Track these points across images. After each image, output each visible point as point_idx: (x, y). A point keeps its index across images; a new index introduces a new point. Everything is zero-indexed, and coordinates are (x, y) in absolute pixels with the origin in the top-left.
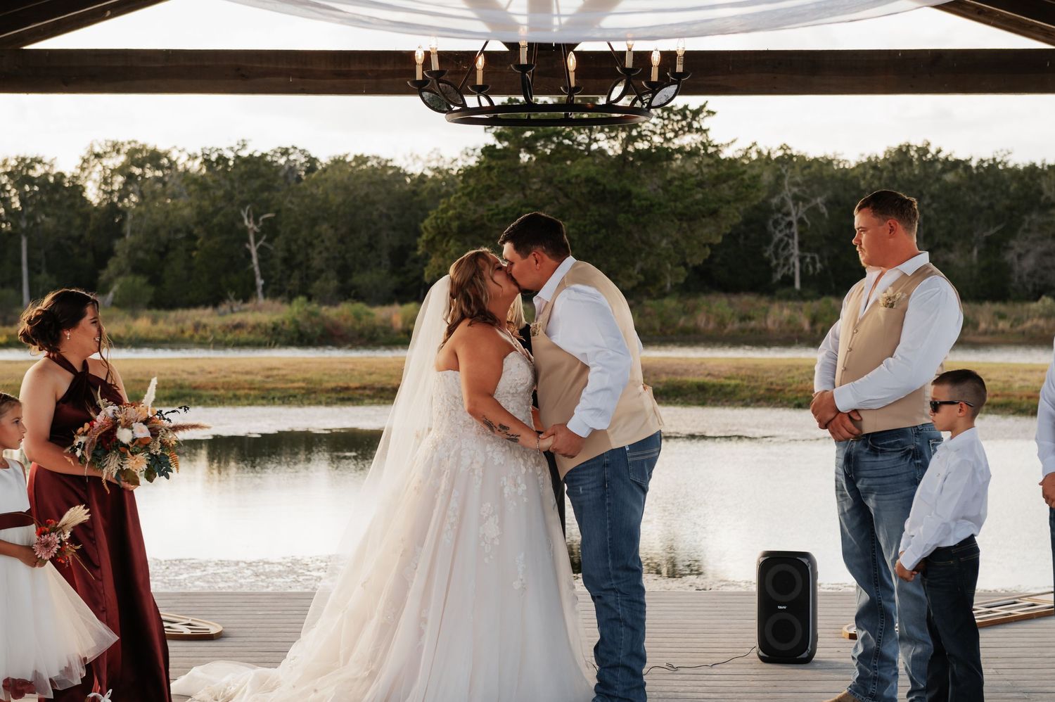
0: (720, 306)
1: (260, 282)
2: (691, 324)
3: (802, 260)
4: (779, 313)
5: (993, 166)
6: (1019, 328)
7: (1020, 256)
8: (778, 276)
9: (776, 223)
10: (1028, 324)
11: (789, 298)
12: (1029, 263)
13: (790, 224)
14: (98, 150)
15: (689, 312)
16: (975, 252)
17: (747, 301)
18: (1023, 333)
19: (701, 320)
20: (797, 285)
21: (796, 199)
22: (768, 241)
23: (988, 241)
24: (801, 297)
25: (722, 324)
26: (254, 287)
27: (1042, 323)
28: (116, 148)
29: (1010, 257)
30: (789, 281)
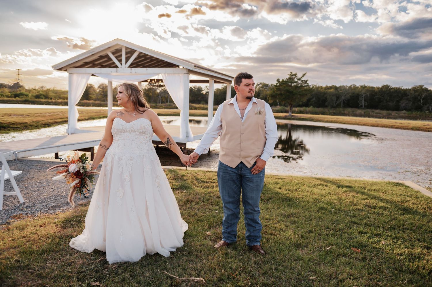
0: (350, 110)
1: (278, 104)
2: (344, 112)
3: (364, 103)
4: (359, 111)
5: (399, 88)
6: (399, 115)
7: (402, 104)
8: (360, 105)
9: (360, 97)
10: (401, 115)
11: (361, 109)
12: (403, 105)
13: (362, 97)
14: (258, 84)
15: (344, 110)
16: (394, 103)
17: (354, 109)
18: (400, 116)
19: (346, 112)
20: (363, 107)
21: (364, 93)
22: (359, 100)
23: (397, 101)
24: (363, 109)
25: (349, 113)
26: (277, 104)
27: (403, 115)
28: (261, 83)
29: (400, 104)
30: (362, 106)
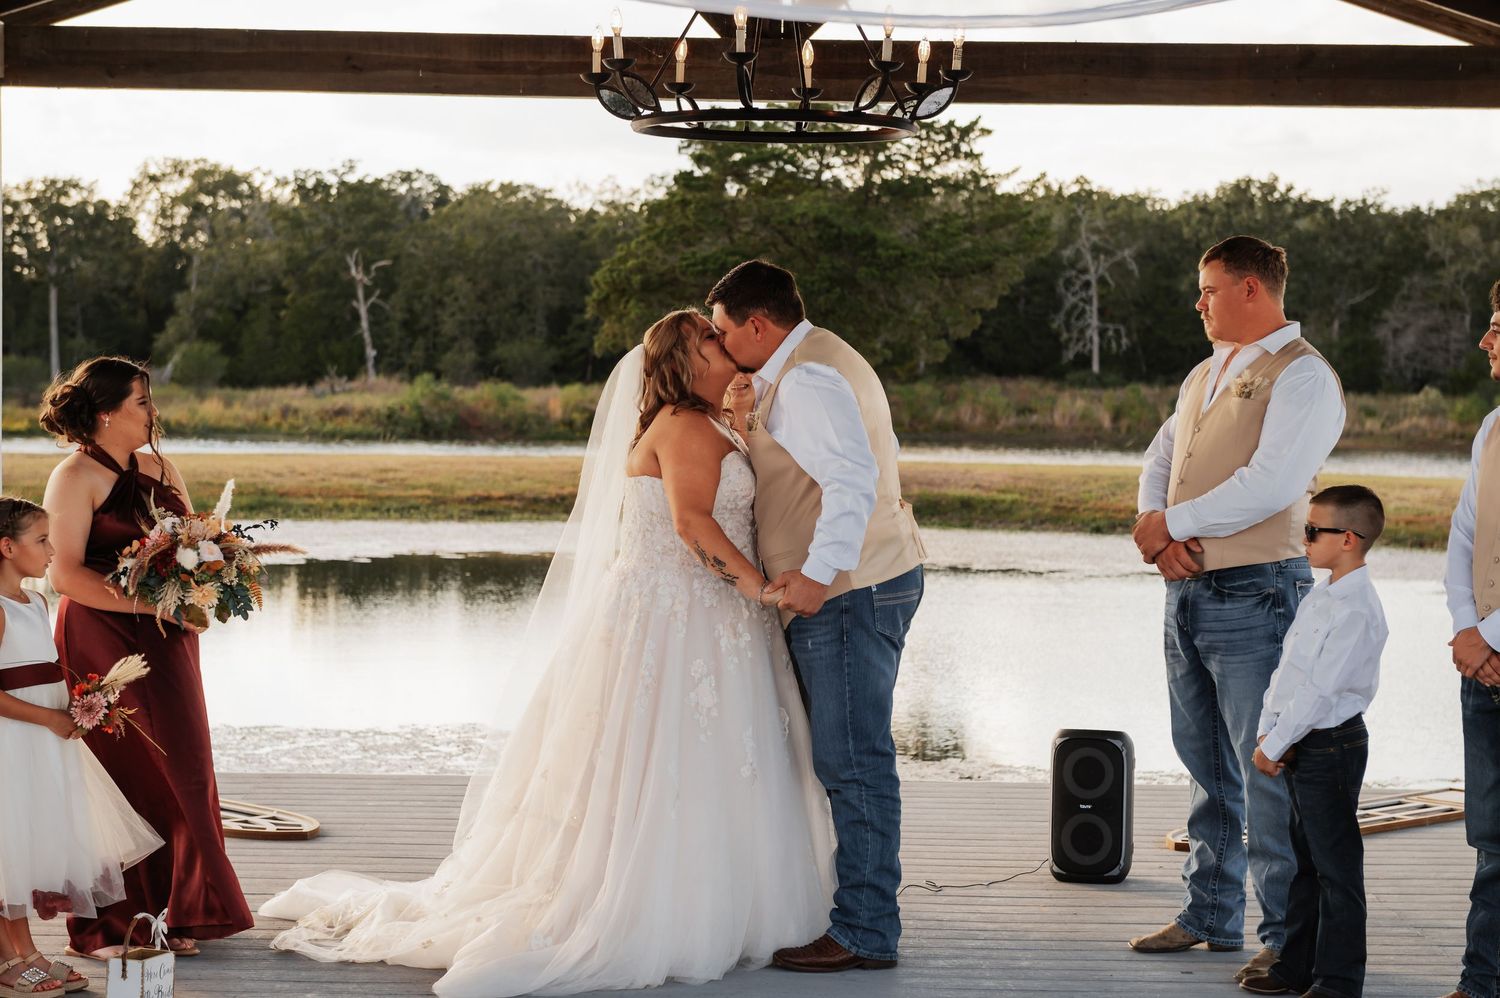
0: (988, 394)
1: (371, 353)
2: (951, 418)
3: (1102, 333)
4: (1070, 405)
5: (1363, 209)
6: (1394, 429)
7: (1396, 332)
8: (1070, 355)
9: (1069, 283)
10: (1405, 424)
11: (1083, 384)
12: (1408, 341)
13: (1087, 285)
14: (153, 170)
15: (948, 402)
16: (1336, 325)
17: (1027, 387)
18: (1398, 436)
19: (965, 412)
20: (1096, 367)
21: (1096, 250)
22: (1057, 305)
23: (1354, 311)
24: (1101, 383)
25: (993, 418)
26: (362, 359)
27: (1423, 422)
28: (179, 169)
29: (1382, 333)
30: (1084, 361)
